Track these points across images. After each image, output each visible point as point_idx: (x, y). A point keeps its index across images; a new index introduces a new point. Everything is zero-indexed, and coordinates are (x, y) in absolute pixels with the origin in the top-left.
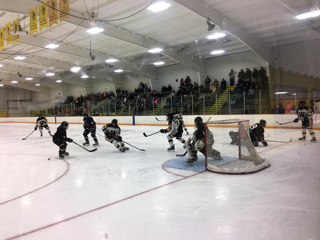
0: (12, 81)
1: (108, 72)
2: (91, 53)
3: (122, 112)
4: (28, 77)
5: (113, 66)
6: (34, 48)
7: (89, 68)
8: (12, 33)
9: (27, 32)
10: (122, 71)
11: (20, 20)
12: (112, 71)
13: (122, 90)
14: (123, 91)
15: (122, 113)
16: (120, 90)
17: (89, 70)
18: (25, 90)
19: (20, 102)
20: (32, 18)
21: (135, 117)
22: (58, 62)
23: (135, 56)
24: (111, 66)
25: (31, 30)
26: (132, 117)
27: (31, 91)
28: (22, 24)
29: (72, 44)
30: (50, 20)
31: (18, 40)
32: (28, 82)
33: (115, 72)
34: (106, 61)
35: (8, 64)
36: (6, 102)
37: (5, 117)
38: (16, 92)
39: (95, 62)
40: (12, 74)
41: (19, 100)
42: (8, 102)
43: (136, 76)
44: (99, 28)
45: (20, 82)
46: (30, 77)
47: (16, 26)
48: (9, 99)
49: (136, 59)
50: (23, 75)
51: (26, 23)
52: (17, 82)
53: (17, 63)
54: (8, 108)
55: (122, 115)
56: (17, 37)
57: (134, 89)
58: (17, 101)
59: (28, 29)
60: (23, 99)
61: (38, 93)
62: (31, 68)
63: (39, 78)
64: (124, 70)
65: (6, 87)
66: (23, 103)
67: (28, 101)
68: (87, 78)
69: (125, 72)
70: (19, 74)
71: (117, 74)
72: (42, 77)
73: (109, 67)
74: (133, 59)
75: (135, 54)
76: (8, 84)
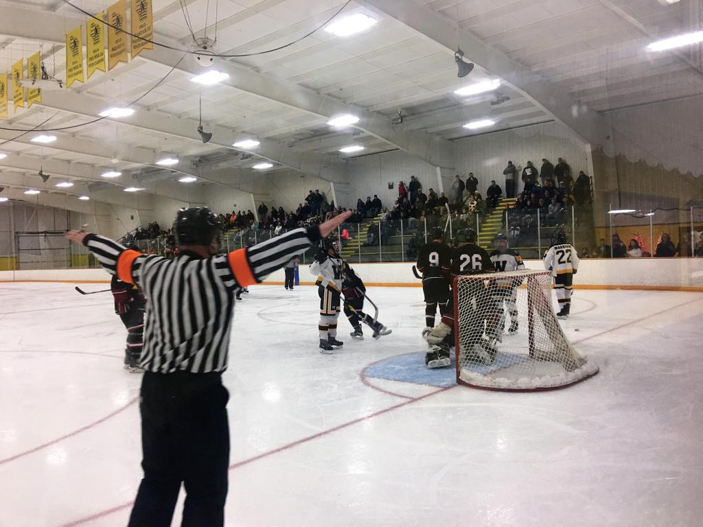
0: (28, 190)
1: (240, 168)
2: (201, 128)
4: (61, 180)
5: (250, 156)
6: (76, 117)
7: (197, 159)
8: (28, 84)
9: (60, 82)
10: (271, 165)
11: (44, 56)
12: (247, 166)
13: (272, 207)
14: (273, 210)
16: (266, 207)
17: (199, 163)
18: (55, 210)
19: (45, 236)
20: (70, 51)
22: (130, 147)
23: (298, 134)
24: (246, 156)
25: (69, 77)
27: (69, 212)
28: (49, 64)
29: (159, 108)
30: (111, 56)
31: (38, 99)
32: (62, 193)
33: (253, 169)
34: (234, 145)
35: (18, 153)
36: (13, 237)
37: (12, 269)
38: (37, 213)
39: (210, 148)
40: (26, 175)
41: (42, 233)
42: (18, 237)
43: (302, 177)
44: (219, 73)
45: (44, 192)
46: (67, 181)
47: (35, 68)
48: (21, 231)
49: (301, 140)
50: (52, 175)
51: (57, 62)
52: (38, 192)
53: (38, 151)
54: (19, 250)
56: (37, 92)
57: (297, 207)
58: (38, 233)
59: (62, 75)
60: (52, 229)
61: (83, 215)
62: (69, 162)
63: (87, 182)
64: (275, 164)
65: (14, 203)
66: (51, 238)
67: (62, 233)
68: (194, 183)
69: (277, 168)
70: (44, 173)
71: (260, 173)
72: (94, 180)
73: (242, 159)
74: (293, 140)
75: (298, 129)
76: (17, 196)
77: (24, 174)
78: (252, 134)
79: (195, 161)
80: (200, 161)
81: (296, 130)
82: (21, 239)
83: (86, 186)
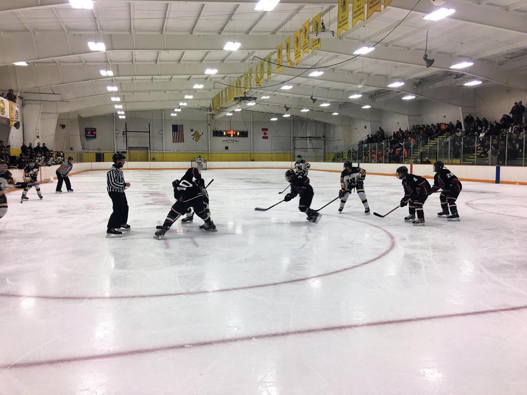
0: (302, 109)
1: (451, 87)
2: (426, 56)
3: (474, 158)
4: (323, 102)
5: (463, 75)
6: (336, 56)
7: (418, 81)
8: (313, 37)
9: (333, 32)
10: (480, 83)
12: (459, 84)
13: (478, 118)
14: (478, 120)
15: (475, 160)
16: (472, 118)
17: (418, 84)
18: (317, 123)
19: (310, 140)
20: (341, 9)
21: (502, 168)
22: (369, 75)
23: (508, 54)
24: (459, 75)
26: (494, 168)
27: (325, 123)
29: (394, 44)
30: (369, 8)
31: (318, 46)
32: (322, 111)
33: (464, 86)
34: (451, 67)
35: (299, 85)
36: (292, 140)
37: (291, 161)
38: (306, 125)
39: (432, 70)
40: (303, 99)
41: (309, 138)
42: (295, 140)
43: (507, 91)
44: (447, 9)
45: (311, 110)
46: (326, 102)
47: (317, 24)
48: (297, 136)
49: (511, 58)
50: (318, 99)
52: (308, 110)
53: (311, 83)
54: (295, 148)
55: (473, 164)
56: (318, 42)
58: (307, 138)
60: (314, 135)
61: (334, 125)
62: (328, 89)
63: (338, 102)
64: (484, 81)
65: (293, 118)
66: (314, 141)
67: (320, 138)
68: (412, 100)
69: (485, 84)
70: (313, 98)
71: (469, 89)
72: (343, 101)
73: (455, 78)
74: (503, 59)
75: (509, 49)
76: (296, 114)
77: (301, 98)
78: (468, 57)
79: (415, 83)
80: (420, 82)
81: (507, 50)
82: (296, 141)
83: (338, 105)
